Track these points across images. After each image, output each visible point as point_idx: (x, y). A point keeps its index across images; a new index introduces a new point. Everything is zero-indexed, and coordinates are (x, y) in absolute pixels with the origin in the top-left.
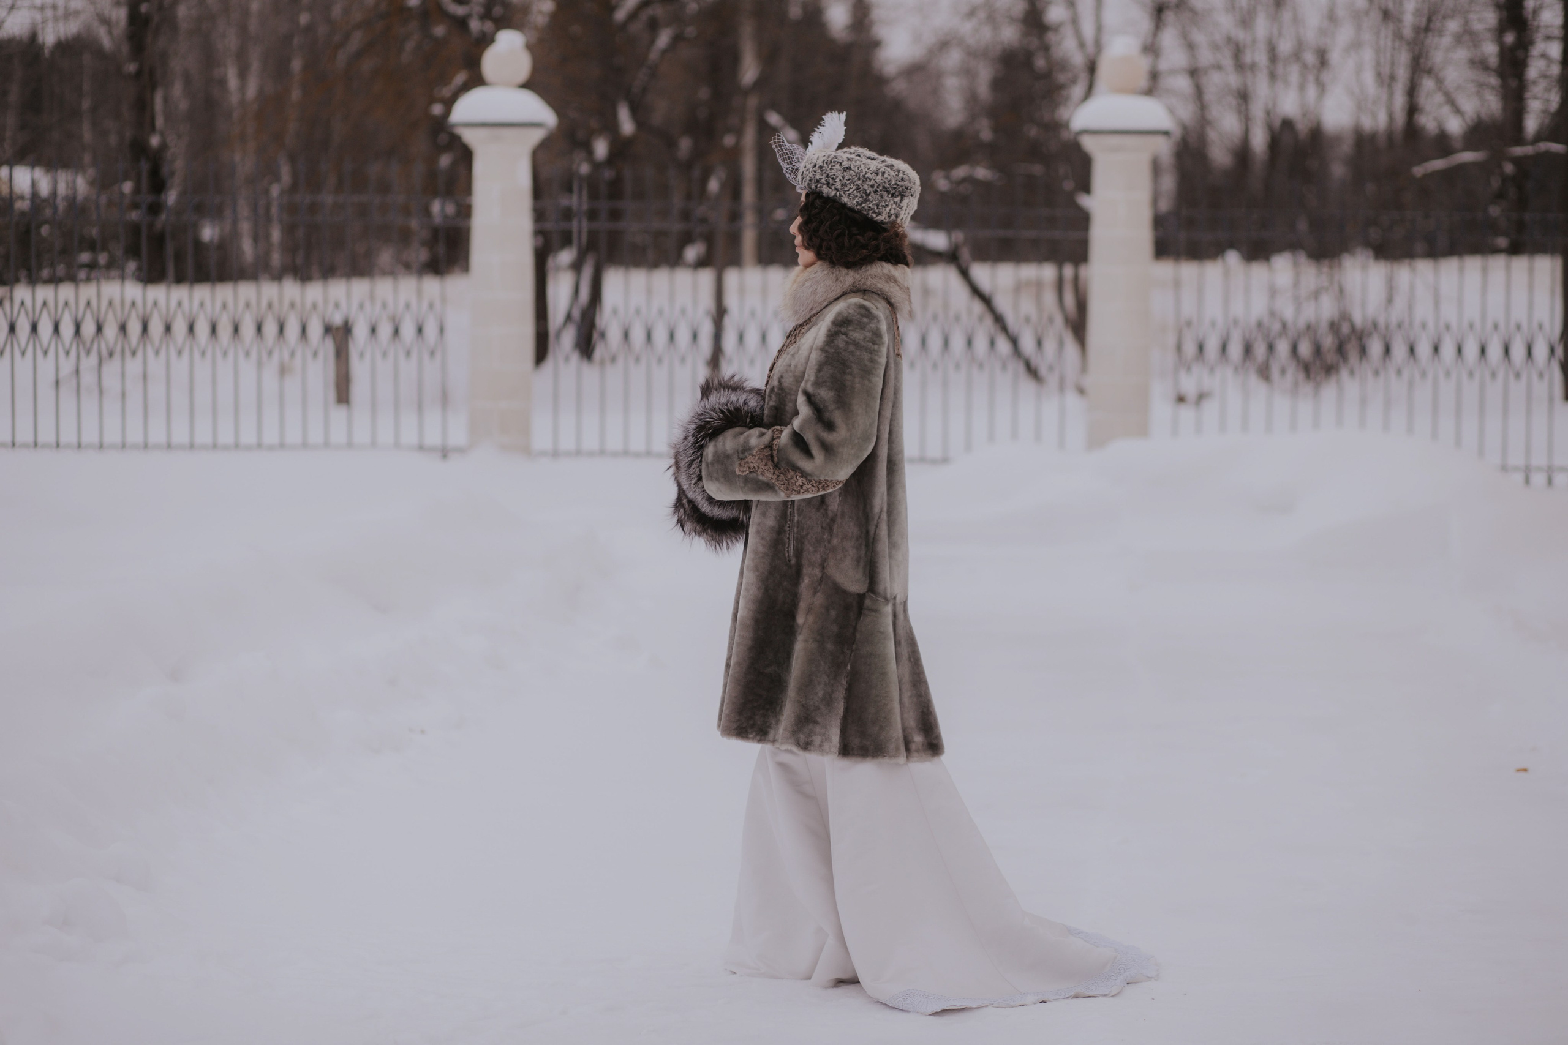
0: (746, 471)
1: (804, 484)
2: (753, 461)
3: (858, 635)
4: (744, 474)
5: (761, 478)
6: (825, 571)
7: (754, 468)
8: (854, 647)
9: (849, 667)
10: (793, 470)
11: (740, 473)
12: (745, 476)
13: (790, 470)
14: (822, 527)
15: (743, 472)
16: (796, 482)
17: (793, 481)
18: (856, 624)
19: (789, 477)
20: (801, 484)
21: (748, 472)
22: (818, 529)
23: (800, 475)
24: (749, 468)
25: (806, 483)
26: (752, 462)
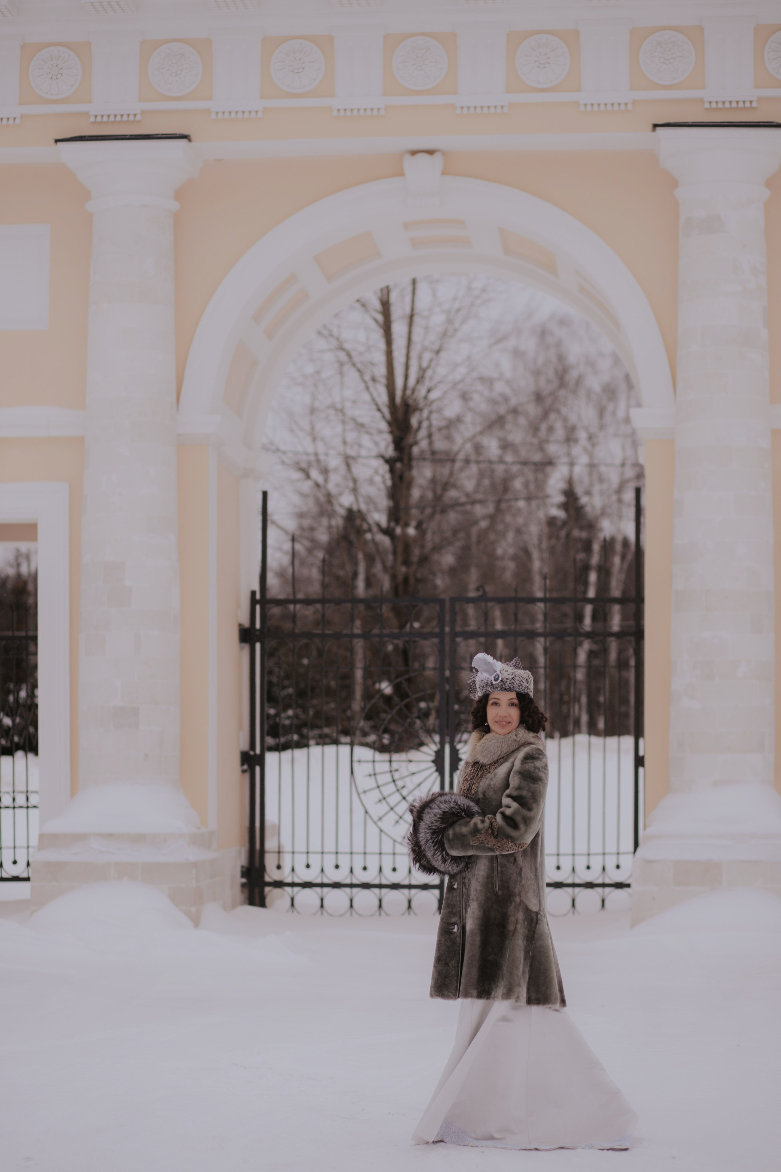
0: (477, 843)
1: (512, 846)
2: (482, 837)
3: (536, 936)
4: (476, 844)
5: (486, 845)
6: (521, 898)
7: (482, 840)
8: (533, 942)
9: (531, 954)
10: (506, 839)
11: (473, 844)
12: (477, 846)
13: (504, 839)
14: (517, 874)
15: (475, 843)
16: (508, 845)
17: (505, 845)
18: (535, 929)
19: (503, 843)
21: (478, 843)
22: (515, 874)
23: (511, 841)
24: (479, 841)
26: (480, 838)
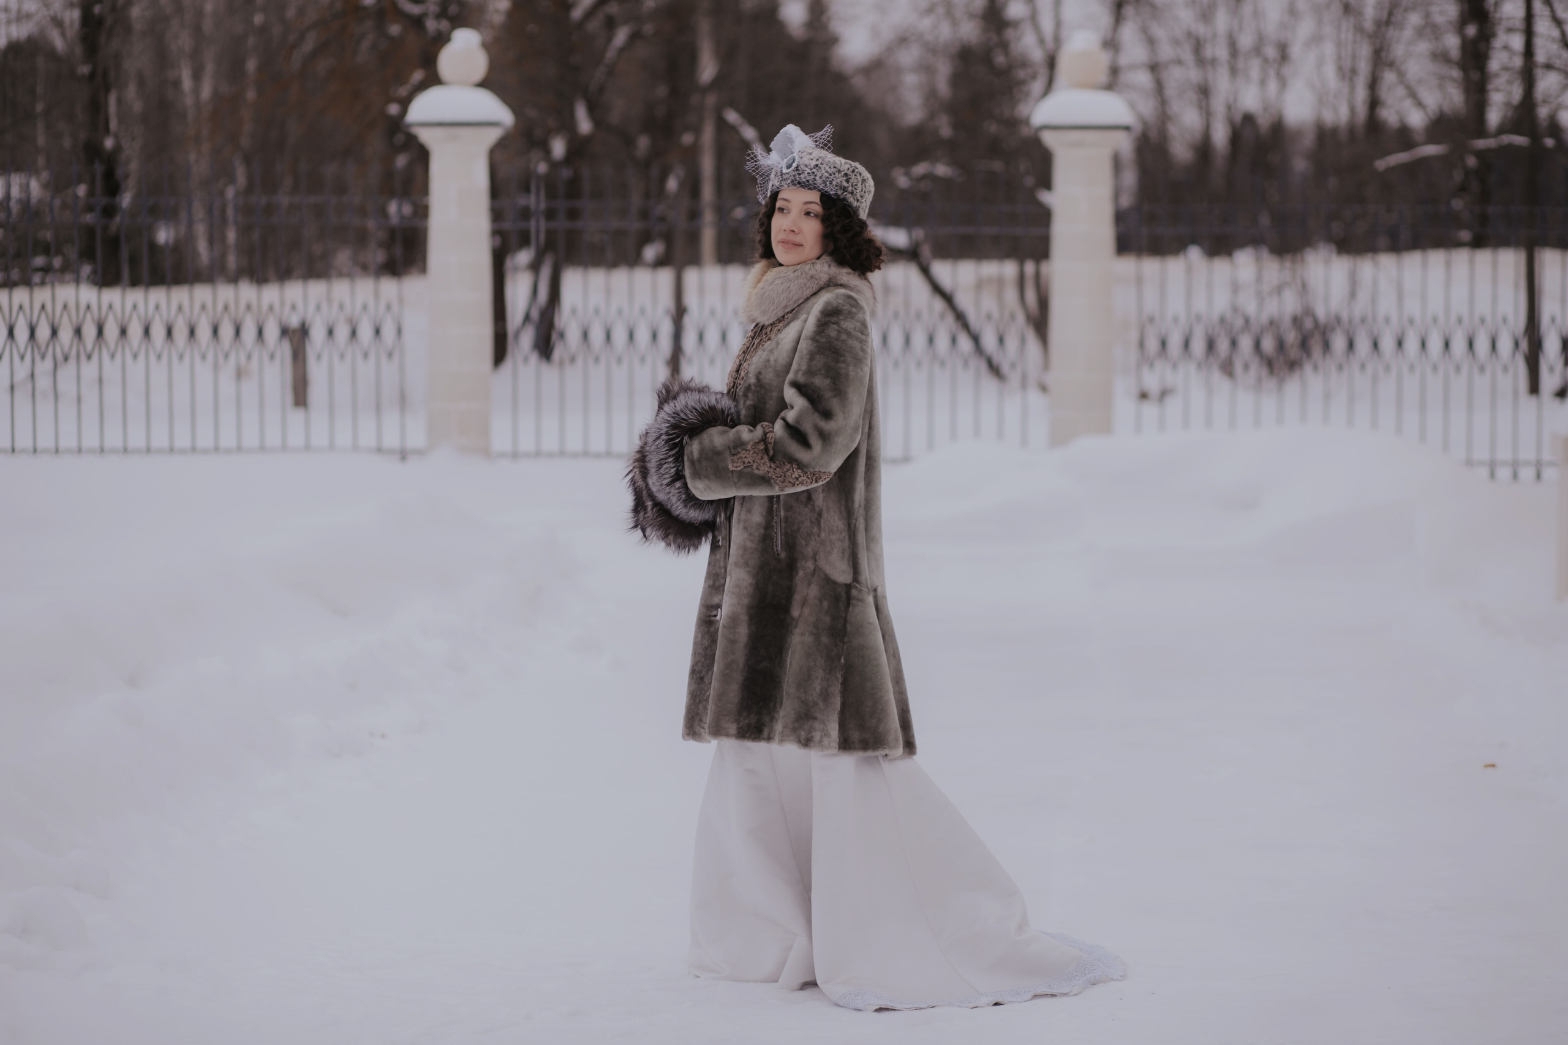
0: (740, 466)
1: (800, 476)
2: (748, 456)
3: (849, 628)
4: (739, 469)
5: (756, 472)
6: (818, 563)
7: (749, 462)
8: (846, 639)
9: (843, 661)
10: (789, 463)
11: (734, 469)
12: (740, 471)
13: (786, 463)
14: (811, 522)
15: (736, 467)
16: (792, 474)
17: (789, 473)
18: (846, 614)
19: (785, 470)
20: (797, 476)
21: (742, 467)
22: (808, 523)
23: (796, 467)
24: (744, 463)
25: (802, 475)
26: (746, 457)
